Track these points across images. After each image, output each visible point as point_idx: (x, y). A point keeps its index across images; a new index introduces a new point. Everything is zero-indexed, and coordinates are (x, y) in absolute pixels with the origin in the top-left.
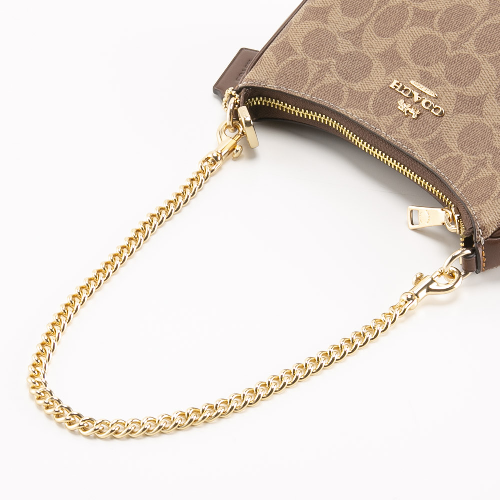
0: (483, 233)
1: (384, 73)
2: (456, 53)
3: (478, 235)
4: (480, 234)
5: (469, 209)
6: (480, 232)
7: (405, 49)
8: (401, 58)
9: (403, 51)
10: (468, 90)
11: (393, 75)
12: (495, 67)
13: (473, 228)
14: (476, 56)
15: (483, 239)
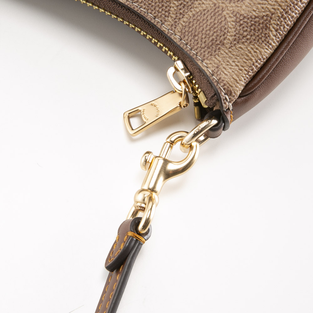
0: (230, 99)
3: (225, 103)
4: (227, 101)
5: (201, 65)
6: (226, 99)
13: (215, 94)
15: (231, 104)
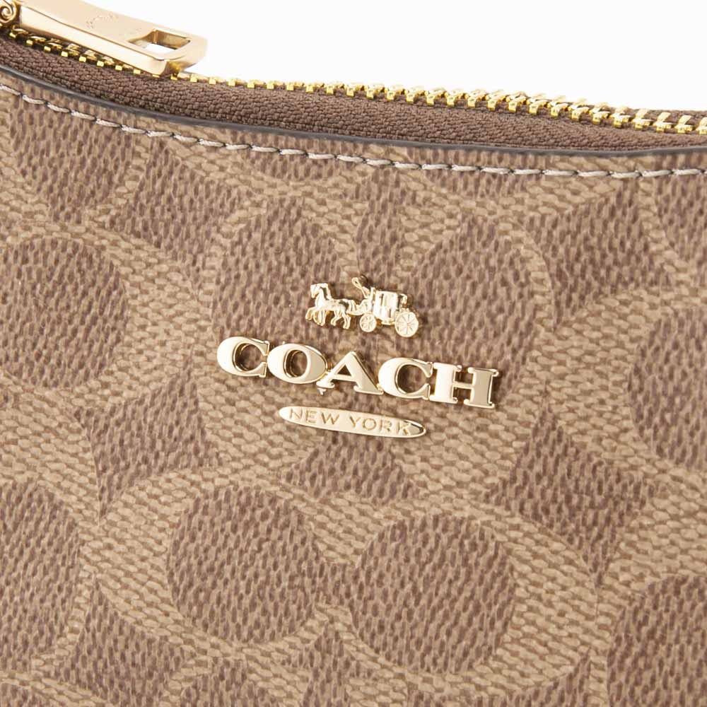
1: (569, 424)
2: (311, 630)
7: (536, 563)
8: (536, 517)
9: (543, 550)
10: (181, 494)
11: (520, 430)
12: (133, 631)
14: (232, 650)
